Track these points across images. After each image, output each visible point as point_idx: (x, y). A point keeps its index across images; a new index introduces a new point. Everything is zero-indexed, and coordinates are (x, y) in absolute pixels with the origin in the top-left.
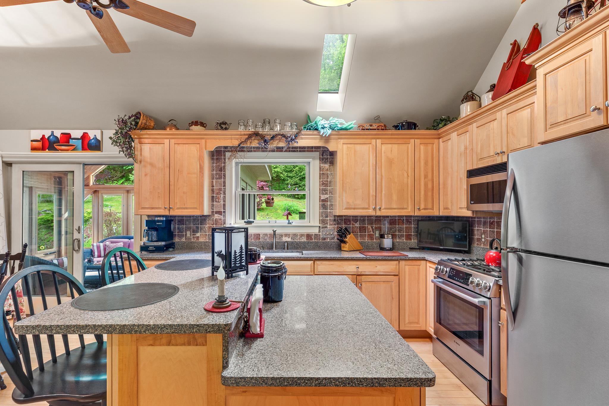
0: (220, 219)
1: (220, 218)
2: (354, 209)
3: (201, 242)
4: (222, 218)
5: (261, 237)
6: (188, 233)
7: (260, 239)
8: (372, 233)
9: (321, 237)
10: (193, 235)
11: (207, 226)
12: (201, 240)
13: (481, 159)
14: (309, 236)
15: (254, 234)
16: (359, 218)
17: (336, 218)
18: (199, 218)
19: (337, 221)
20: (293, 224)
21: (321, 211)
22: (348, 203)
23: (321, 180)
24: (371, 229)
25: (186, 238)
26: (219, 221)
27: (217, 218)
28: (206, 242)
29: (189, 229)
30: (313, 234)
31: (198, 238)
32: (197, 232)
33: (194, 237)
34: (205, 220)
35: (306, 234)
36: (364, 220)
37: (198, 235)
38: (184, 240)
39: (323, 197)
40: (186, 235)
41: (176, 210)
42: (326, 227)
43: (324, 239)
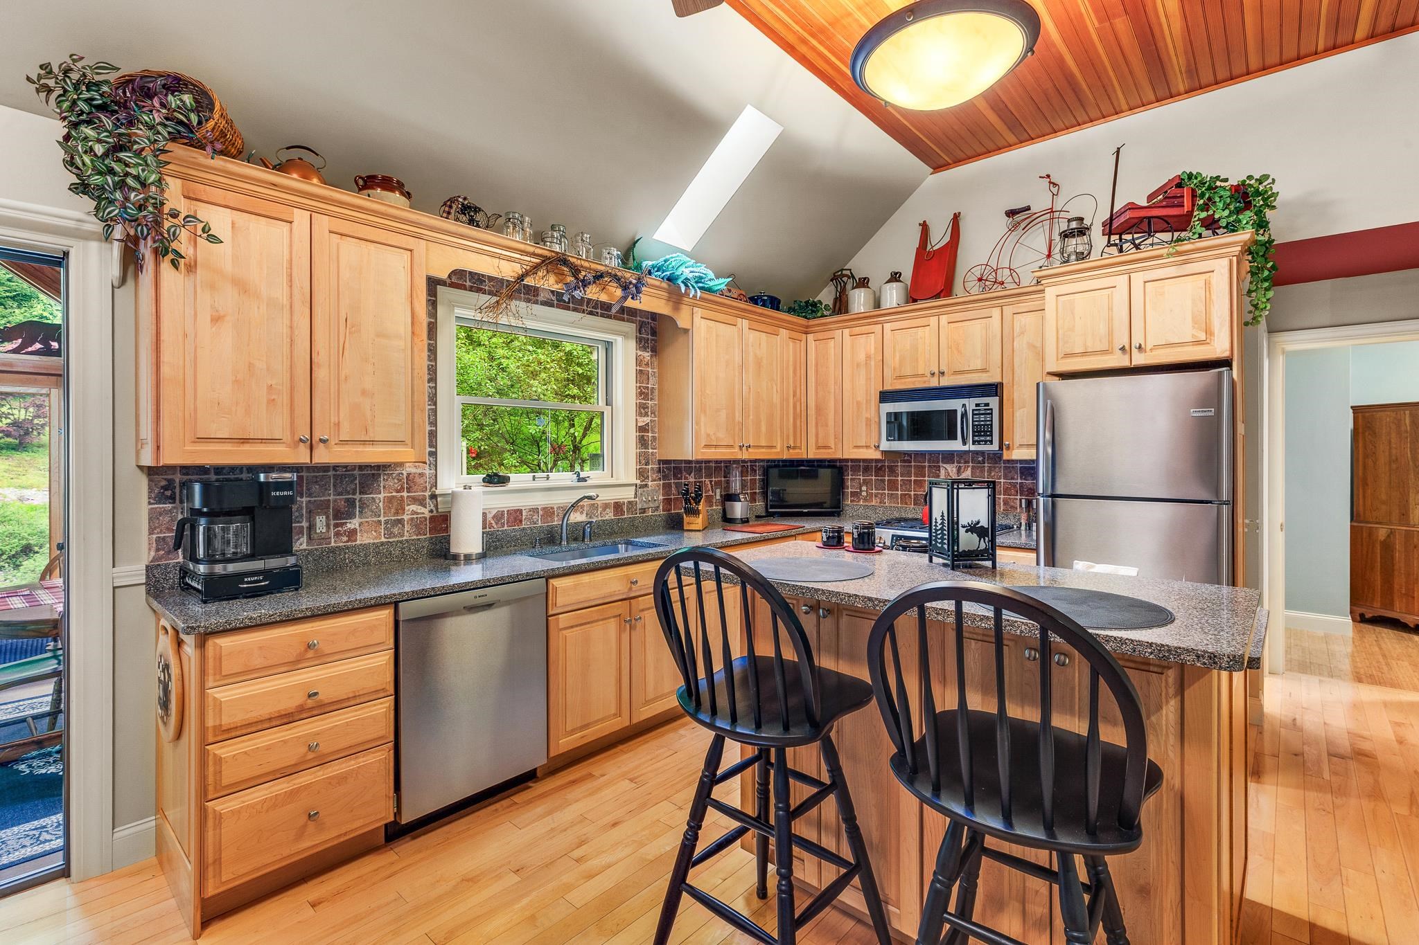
0: (421, 475)
1: (419, 471)
2: (716, 446)
3: (365, 547)
4: (427, 472)
5: (524, 517)
6: (320, 522)
7: (521, 521)
8: (711, 493)
9: (639, 506)
10: (336, 526)
11: (381, 496)
12: (363, 539)
13: (900, 377)
14: (618, 506)
15: (508, 511)
16: (694, 465)
17: (661, 466)
18: (356, 472)
19: (664, 472)
20: (589, 482)
21: (638, 451)
22: (708, 435)
23: (638, 385)
24: (709, 486)
25: (310, 538)
26: (418, 480)
27: (413, 470)
28: (382, 544)
29: (323, 507)
30: (626, 501)
31: (352, 534)
32: (351, 515)
33: (337, 534)
34: (375, 477)
35: (612, 502)
36: (700, 469)
37: (353, 524)
38: (304, 546)
39: (644, 421)
40: (311, 527)
41: (338, 449)
42: (646, 485)
43: (643, 511)
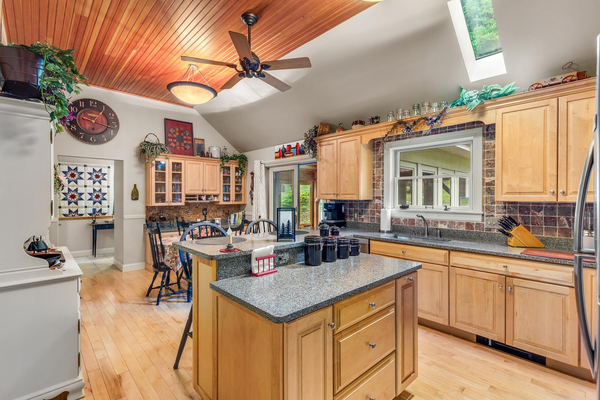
0: (380, 204)
1: (379, 203)
2: (520, 193)
3: (365, 223)
4: (381, 203)
5: (415, 222)
6: (356, 214)
7: (414, 224)
8: (568, 227)
9: (485, 227)
10: (359, 216)
11: (369, 209)
12: (365, 221)
14: (469, 225)
15: (409, 219)
16: (544, 206)
17: (507, 205)
18: (364, 202)
19: (508, 208)
20: (450, 211)
21: (485, 196)
22: (510, 186)
23: (486, 160)
24: (566, 222)
25: (354, 219)
26: (379, 205)
27: (377, 202)
28: (369, 223)
29: (356, 211)
30: (475, 223)
31: (363, 219)
32: (362, 214)
33: (360, 219)
34: (368, 204)
35: (465, 222)
36: (553, 209)
37: (363, 216)
38: (353, 221)
39: (488, 180)
40: (354, 216)
41: (341, 196)
42: (492, 216)
43: (490, 230)
